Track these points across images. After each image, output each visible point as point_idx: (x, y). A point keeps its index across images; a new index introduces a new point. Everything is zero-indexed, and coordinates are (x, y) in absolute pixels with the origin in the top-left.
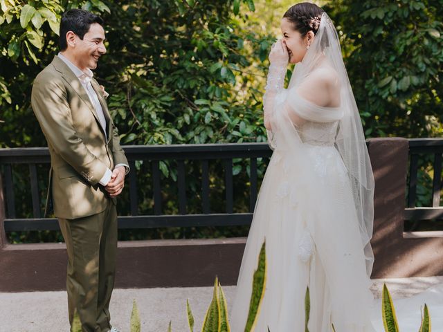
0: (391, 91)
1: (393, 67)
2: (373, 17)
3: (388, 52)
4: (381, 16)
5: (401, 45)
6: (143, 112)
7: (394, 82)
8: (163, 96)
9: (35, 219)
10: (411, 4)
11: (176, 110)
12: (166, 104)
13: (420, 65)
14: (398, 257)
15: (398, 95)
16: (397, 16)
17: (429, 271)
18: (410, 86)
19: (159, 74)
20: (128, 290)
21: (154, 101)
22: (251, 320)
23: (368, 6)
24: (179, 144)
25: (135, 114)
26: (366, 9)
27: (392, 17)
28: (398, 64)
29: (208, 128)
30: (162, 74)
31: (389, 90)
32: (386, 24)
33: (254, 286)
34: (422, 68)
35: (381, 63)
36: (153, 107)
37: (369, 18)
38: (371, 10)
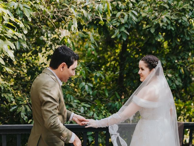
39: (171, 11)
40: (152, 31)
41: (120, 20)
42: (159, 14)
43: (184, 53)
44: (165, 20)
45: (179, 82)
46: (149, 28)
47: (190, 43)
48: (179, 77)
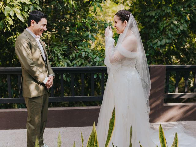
0: (158, 45)
1: (158, 36)
2: (151, 15)
3: (157, 29)
4: (154, 14)
5: (162, 27)
6: (55, 53)
7: (159, 42)
8: (63, 46)
9: (9, 98)
10: (166, 10)
11: (68, 52)
12: (64, 50)
13: (169, 35)
14: (162, 114)
15: (160, 47)
16: (160, 15)
17: (174, 119)
18: (165, 43)
19: (61, 36)
20: (49, 128)
21: (60, 48)
22: (108, 139)
23: (148, 10)
24: (70, 66)
25: (51, 53)
26: (148, 11)
27: (158, 15)
28: (160, 34)
29: (82, 60)
30: (63, 37)
31: (157, 45)
32: (156, 18)
33: (110, 125)
34: (170, 36)
35: (153, 34)
36: (59, 51)
37: (149, 15)
38: (150, 12)
45: (184, 27)
48: (185, 23)
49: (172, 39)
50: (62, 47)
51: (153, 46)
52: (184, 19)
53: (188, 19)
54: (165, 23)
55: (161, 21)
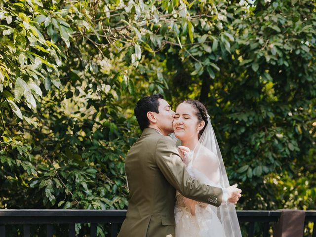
0: (249, 177)
1: (250, 159)
3: (245, 147)
5: (256, 143)
7: (250, 170)
8: (88, 169)
12: (91, 175)
13: (271, 158)
15: (254, 180)
16: (255, 120)
18: (263, 173)
21: (82, 173)
27: (252, 121)
28: (253, 156)
31: (247, 176)
32: (248, 125)
34: (272, 160)
35: (239, 155)
36: (82, 178)
39: (283, 37)
40: (255, 68)
41: (203, 48)
42: (265, 42)
43: (303, 102)
44: (275, 51)
45: (294, 146)
46: (249, 63)
47: (311, 87)
48: (293, 138)
49: (275, 167)
50: (85, 170)
51: (240, 178)
52: (293, 131)
53: (299, 132)
54: (261, 136)
55: (254, 132)
